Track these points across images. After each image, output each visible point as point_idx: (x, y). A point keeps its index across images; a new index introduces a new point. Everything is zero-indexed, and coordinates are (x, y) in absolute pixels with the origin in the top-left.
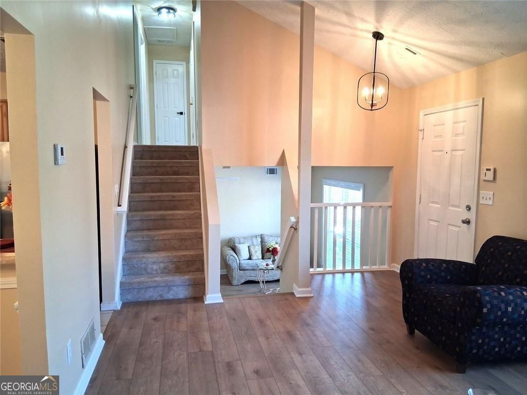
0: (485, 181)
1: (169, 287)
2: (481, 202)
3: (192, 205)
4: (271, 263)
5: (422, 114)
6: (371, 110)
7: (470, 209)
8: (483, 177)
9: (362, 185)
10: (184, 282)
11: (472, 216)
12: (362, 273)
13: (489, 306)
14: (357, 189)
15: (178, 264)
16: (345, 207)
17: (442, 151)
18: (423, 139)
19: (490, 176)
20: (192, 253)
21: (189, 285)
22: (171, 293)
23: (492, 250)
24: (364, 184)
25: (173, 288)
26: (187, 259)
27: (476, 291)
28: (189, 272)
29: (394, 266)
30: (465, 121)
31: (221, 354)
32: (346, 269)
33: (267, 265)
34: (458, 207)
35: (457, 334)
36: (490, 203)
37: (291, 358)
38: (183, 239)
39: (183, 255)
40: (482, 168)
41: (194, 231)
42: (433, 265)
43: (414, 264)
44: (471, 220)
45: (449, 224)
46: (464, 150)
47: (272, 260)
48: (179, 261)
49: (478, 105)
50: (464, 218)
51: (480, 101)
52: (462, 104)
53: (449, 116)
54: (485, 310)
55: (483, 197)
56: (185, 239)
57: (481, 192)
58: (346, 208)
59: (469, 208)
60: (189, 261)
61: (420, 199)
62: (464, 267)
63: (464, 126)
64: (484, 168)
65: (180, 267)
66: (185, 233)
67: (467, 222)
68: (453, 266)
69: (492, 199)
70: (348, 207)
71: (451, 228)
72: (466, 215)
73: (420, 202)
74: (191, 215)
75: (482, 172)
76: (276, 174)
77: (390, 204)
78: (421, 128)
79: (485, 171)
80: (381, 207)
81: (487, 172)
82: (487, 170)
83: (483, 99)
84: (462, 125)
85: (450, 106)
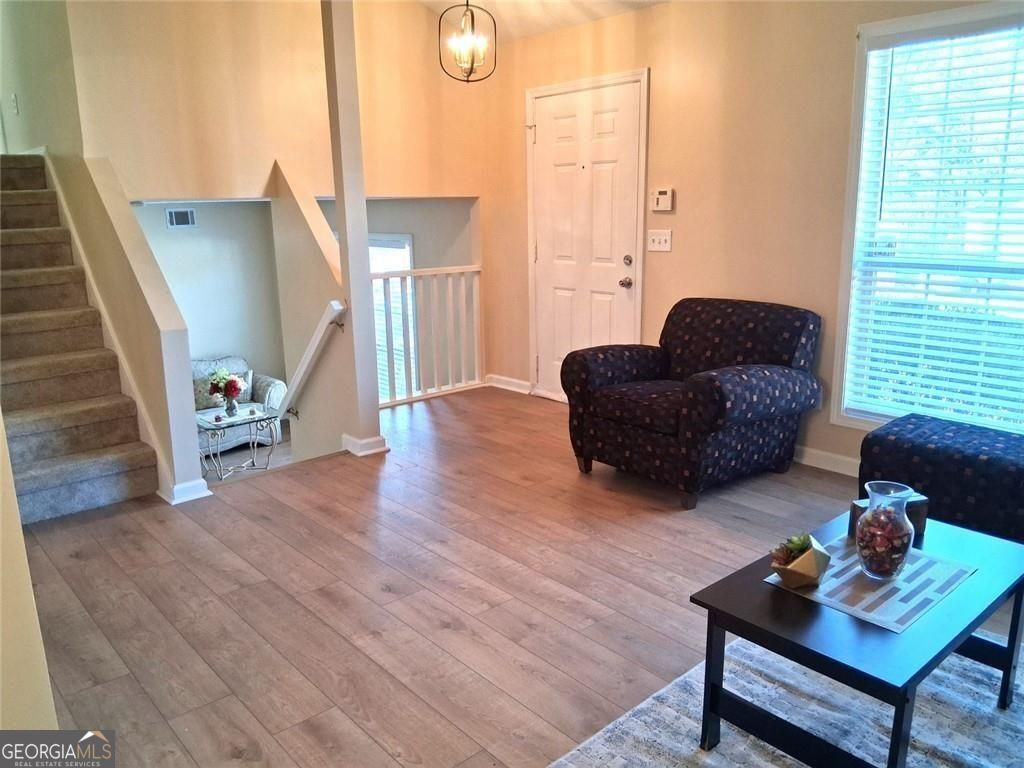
0: (655, 212)
1: (71, 487)
2: (651, 247)
3: (64, 296)
4: (225, 414)
5: (529, 95)
6: (468, 81)
7: (631, 262)
8: (652, 206)
9: (409, 236)
10: (108, 470)
11: (635, 273)
12: (427, 401)
13: (732, 397)
14: (399, 246)
15: (75, 432)
16: (386, 281)
17: (575, 164)
18: (535, 143)
19: (665, 203)
20: (103, 404)
21: (117, 474)
22: (77, 497)
23: (688, 320)
24: (413, 236)
25: (80, 486)
26: (97, 419)
27: (712, 380)
28: (105, 446)
29: (491, 378)
30: (616, 110)
31: (292, 580)
32: (398, 399)
33: (218, 419)
34: (609, 260)
35: (684, 450)
36: (667, 247)
37: (431, 551)
38: (68, 376)
39: (84, 412)
40: (650, 191)
41: (95, 355)
42: (612, 355)
43: (588, 357)
44: (633, 281)
45: (593, 292)
46: (615, 162)
47: (225, 408)
48: (77, 427)
49: (639, 81)
50: (622, 278)
51: (642, 74)
52: (607, 78)
53: (584, 101)
54: (729, 405)
55: (654, 241)
56: (75, 376)
57: (650, 231)
58: (389, 282)
59: (628, 260)
60: (100, 422)
61: (536, 253)
62: (651, 352)
63: (614, 120)
64: (655, 190)
65: (81, 439)
66: (71, 362)
67: (627, 284)
68: (637, 352)
69: (669, 242)
70: (391, 280)
71: (597, 297)
72: (625, 273)
73: (536, 259)
74: (75, 317)
75: (650, 197)
76: (193, 223)
77: (475, 267)
78: (529, 123)
79: (657, 195)
80: (462, 274)
81: (661, 197)
82: (661, 193)
83: (649, 70)
84: (608, 116)
85: (586, 82)
